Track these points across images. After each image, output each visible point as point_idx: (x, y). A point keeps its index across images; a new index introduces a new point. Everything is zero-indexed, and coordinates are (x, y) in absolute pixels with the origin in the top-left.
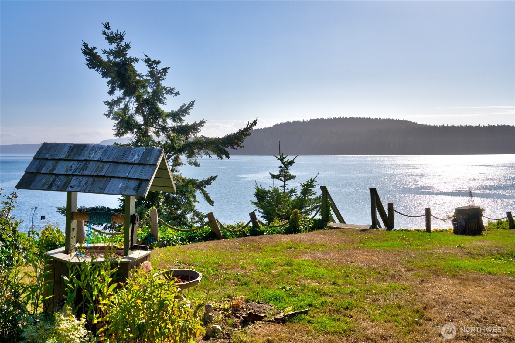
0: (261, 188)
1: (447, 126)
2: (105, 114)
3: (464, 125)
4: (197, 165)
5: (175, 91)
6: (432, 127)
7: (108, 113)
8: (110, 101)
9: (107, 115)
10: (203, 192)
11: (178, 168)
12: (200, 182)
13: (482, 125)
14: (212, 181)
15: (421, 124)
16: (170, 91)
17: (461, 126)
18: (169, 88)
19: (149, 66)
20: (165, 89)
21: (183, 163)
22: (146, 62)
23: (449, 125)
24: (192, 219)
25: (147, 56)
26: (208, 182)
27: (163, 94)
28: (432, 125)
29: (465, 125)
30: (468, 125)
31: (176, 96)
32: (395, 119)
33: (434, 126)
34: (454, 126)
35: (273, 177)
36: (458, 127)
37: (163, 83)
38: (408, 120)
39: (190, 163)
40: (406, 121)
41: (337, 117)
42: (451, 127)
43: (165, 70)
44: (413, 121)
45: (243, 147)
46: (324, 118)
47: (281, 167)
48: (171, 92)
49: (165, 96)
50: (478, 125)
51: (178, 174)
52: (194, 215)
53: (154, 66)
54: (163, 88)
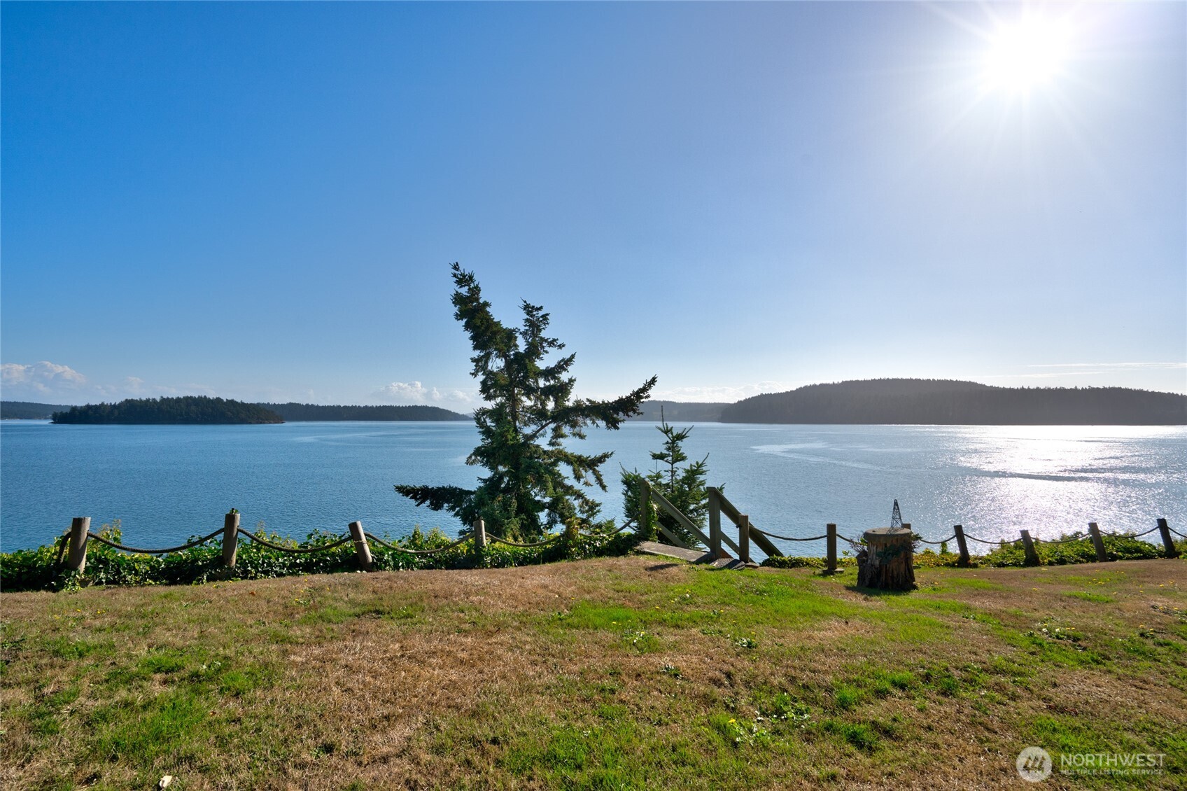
0: (636, 472)
1: (1029, 389)
2: (471, 374)
3: (1052, 387)
4: (582, 437)
5: (559, 343)
6: (1007, 389)
7: (473, 372)
8: (477, 357)
9: (472, 374)
10: (595, 472)
11: (560, 440)
12: (591, 460)
13: (1080, 387)
14: (606, 459)
15: (991, 387)
16: (552, 343)
17: (1049, 389)
18: (551, 339)
19: (528, 314)
20: (546, 341)
21: (566, 434)
22: (525, 309)
23: (1031, 388)
24: (581, 507)
25: (525, 302)
26: (601, 459)
27: (543, 347)
28: (1007, 387)
29: (1055, 387)
30: (1058, 388)
31: (561, 348)
32: (955, 380)
33: (1010, 388)
34: (1038, 389)
35: (656, 457)
36: (1044, 390)
37: (543, 334)
38: (972, 381)
39: (574, 435)
40: (970, 382)
41: (877, 379)
42: (1033, 390)
43: (545, 317)
44: (979, 382)
45: (642, 413)
46: (860, 380)
47: (667, 443)
48: (554, 344)
49: (546, 349)
50: (1073, 387)
51: (561, 448)
52: (583, 502)
53: (534, 313)
54: (543, 340)
